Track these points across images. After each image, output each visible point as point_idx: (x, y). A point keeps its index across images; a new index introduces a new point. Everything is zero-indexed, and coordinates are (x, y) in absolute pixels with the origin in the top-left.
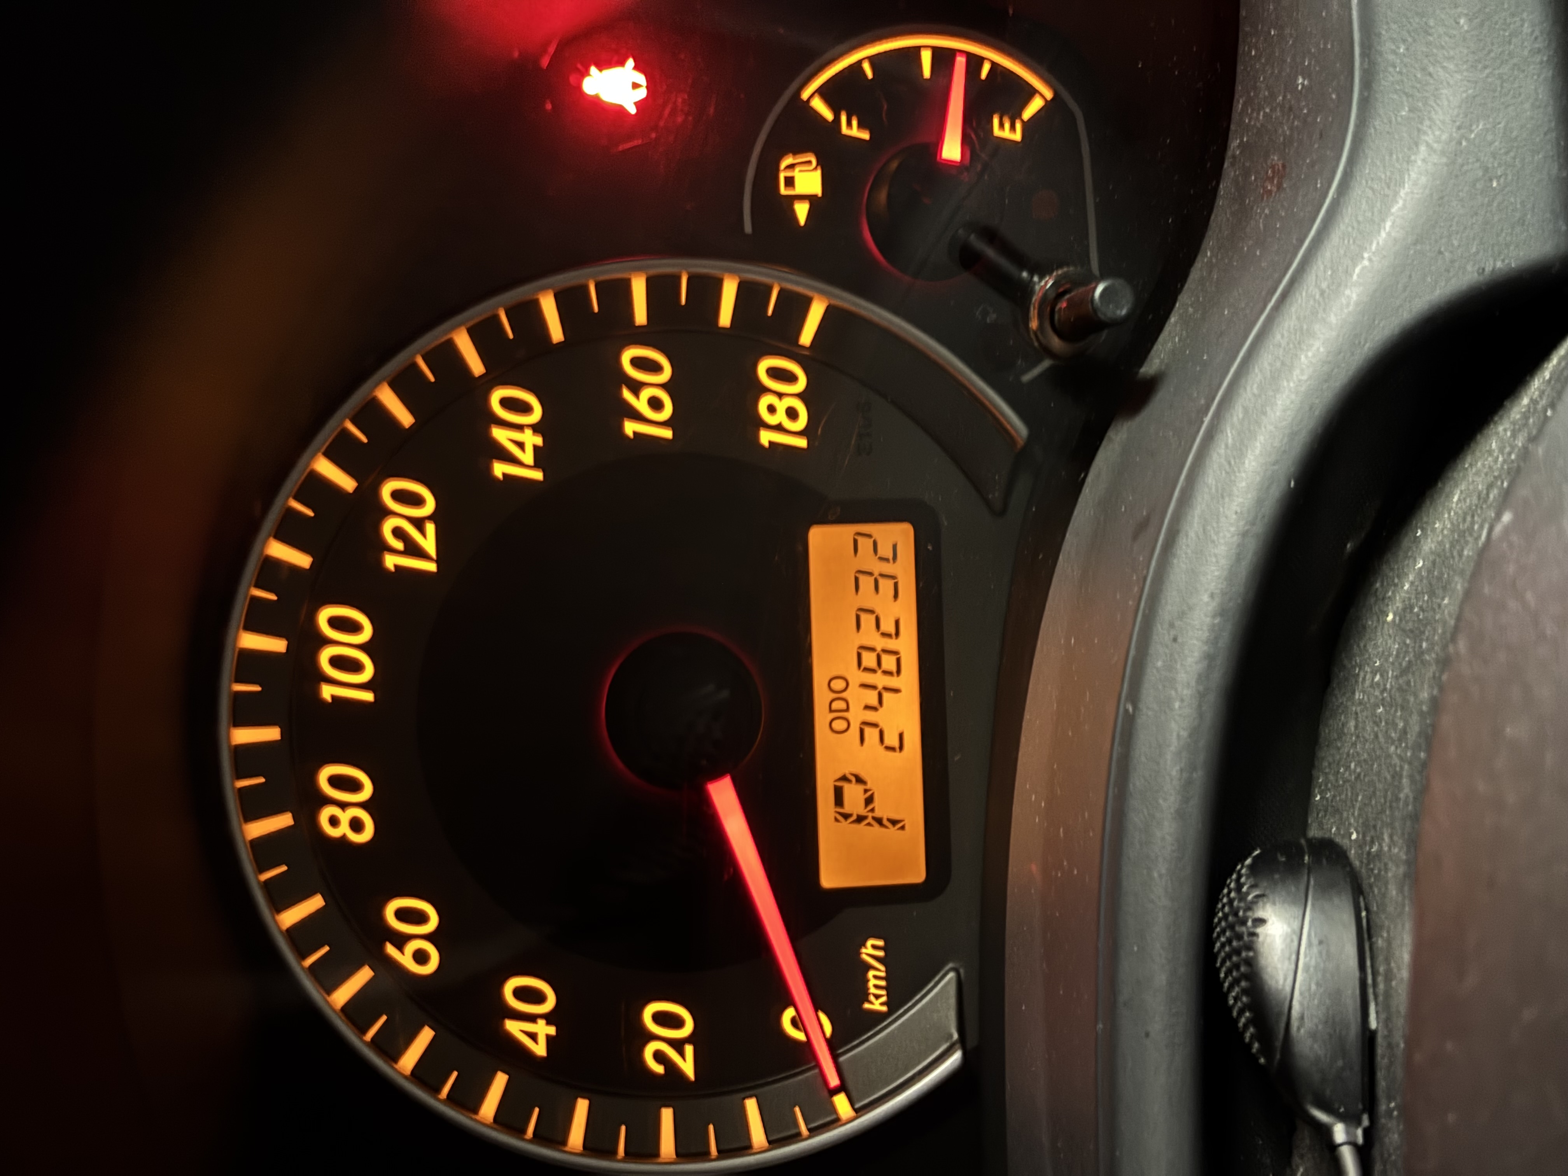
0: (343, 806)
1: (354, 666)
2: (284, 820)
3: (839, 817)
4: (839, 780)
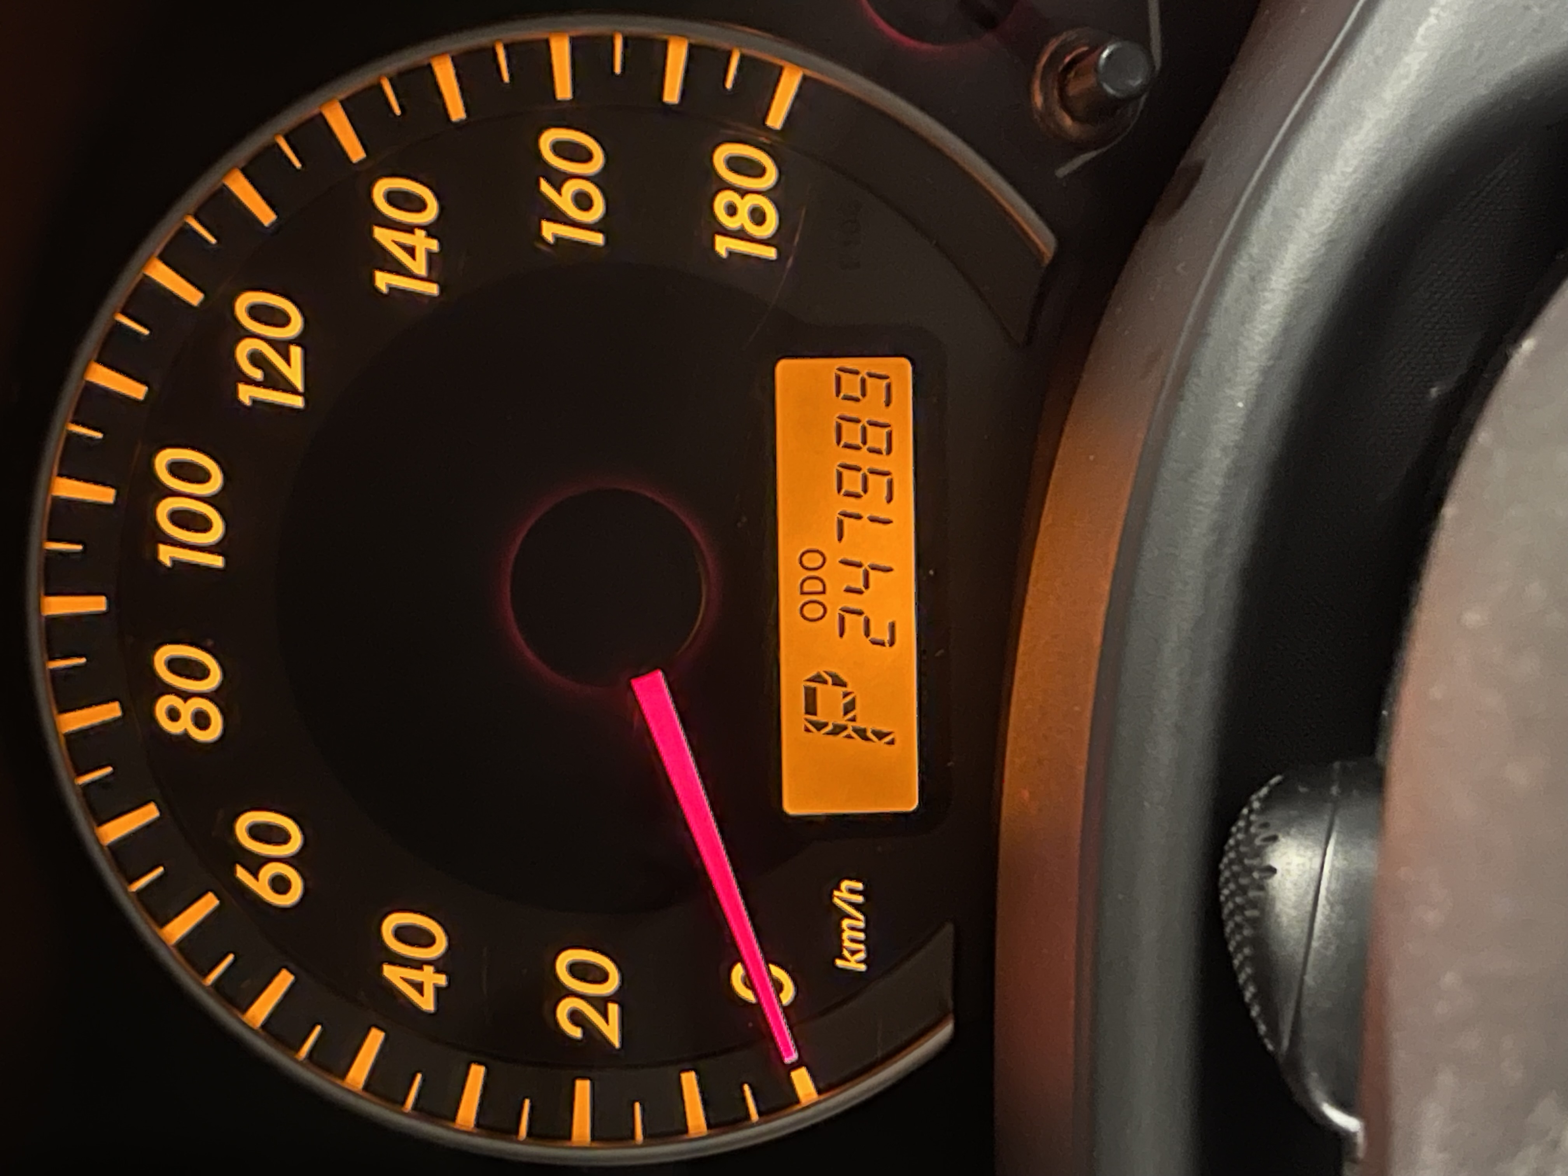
0: (186, 696)
1: (201, 524)
2: (111, 711)
3: (811, 727)
4: (810, 680)
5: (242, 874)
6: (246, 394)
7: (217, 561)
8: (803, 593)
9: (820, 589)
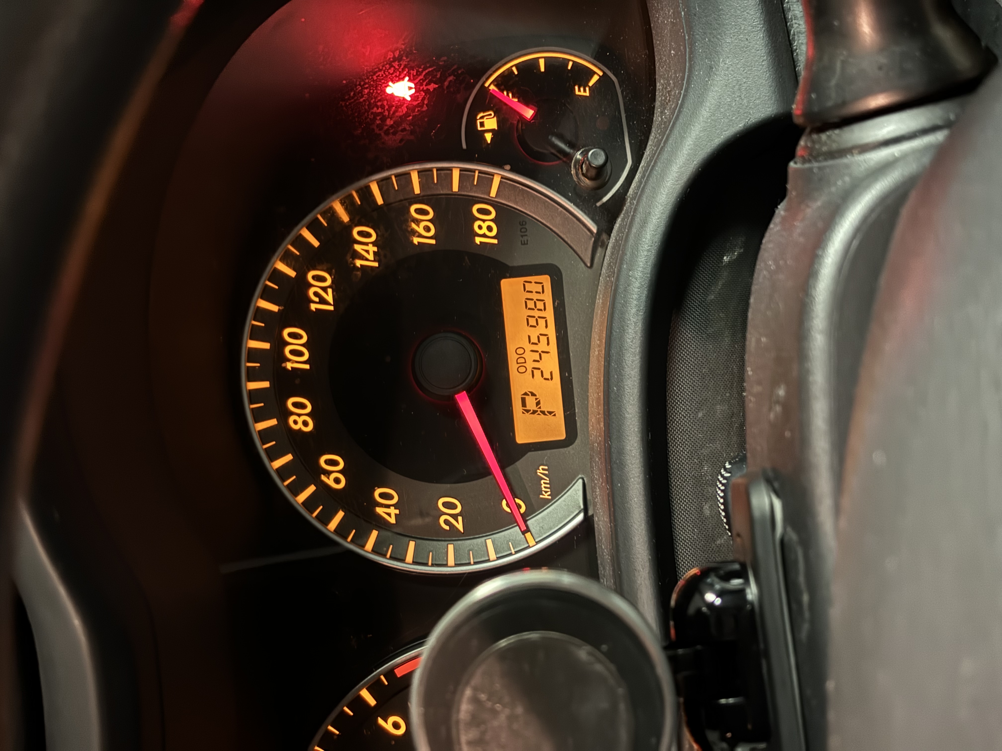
0: (299, 415)
1: (301, 354)
2: (273, 422)
3: (524, 412)
4: (523, 395)
5: (323, 478)
6: (313, 307)
7: (307, 367)
8: (517, 363)
9: (524, 361)
